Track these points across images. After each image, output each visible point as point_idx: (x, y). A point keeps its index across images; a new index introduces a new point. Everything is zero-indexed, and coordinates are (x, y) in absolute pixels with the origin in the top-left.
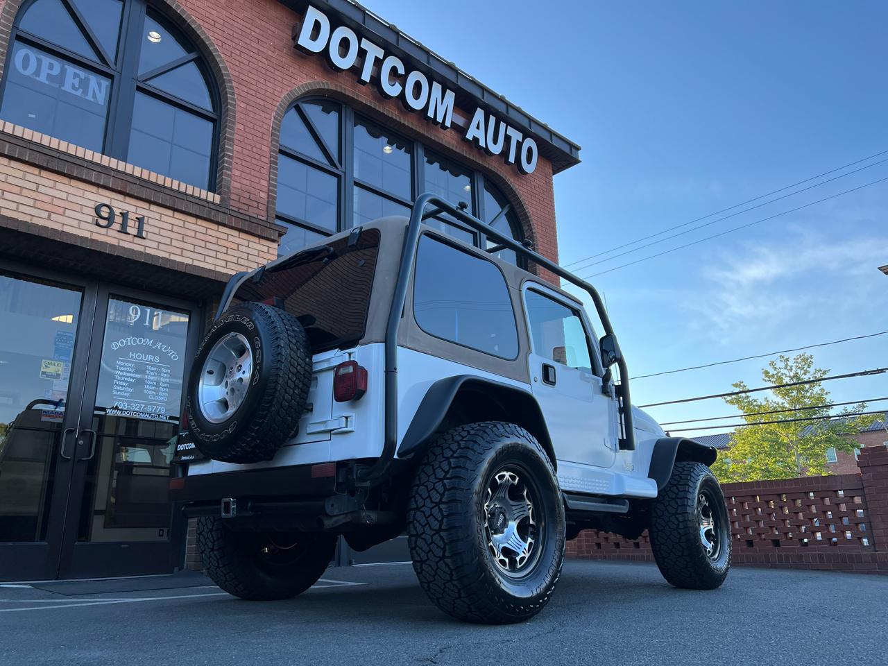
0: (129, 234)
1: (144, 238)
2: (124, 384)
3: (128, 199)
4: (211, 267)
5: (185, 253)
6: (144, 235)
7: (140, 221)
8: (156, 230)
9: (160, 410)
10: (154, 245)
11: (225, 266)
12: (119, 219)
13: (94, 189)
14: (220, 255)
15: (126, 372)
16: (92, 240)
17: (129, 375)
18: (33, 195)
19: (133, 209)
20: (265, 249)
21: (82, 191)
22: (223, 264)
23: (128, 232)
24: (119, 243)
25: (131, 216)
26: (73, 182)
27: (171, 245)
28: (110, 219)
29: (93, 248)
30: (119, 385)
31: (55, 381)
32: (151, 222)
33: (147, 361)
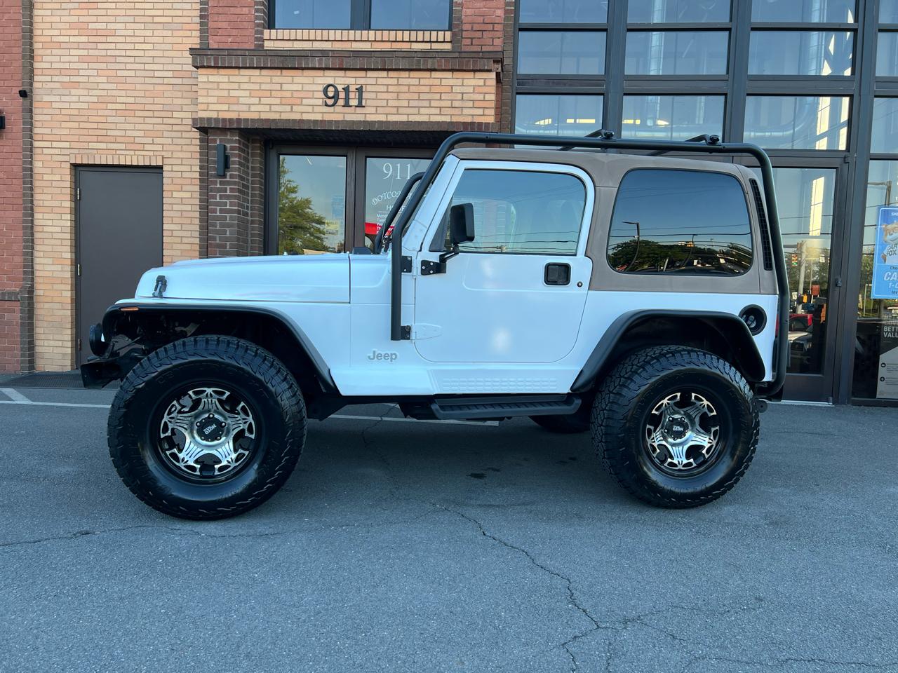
0: (352, 106)
1: (364, 107)
3: (349, 73)
4: (425, 119)
5: (401, 111)
6: (363, 104)
7: (360, 90)
8: (373, 96)
10: (373, 111)
11: (439, 113)
12: (342, 95)
13: (320, 73)
14: (434, 104)
16: (322, 122)
18: (279, 94)
19: (352, 81)
20: (481, 82)
21: (311, 79)
22: (438, 111)
23: (351, 104)
24: (343, 117)
25: (352, 88)
26: (306, 73)
27: (387, 106)
28: (336, 97)
29: (322, 129)
31: (334, 236)
32: (369, 88)
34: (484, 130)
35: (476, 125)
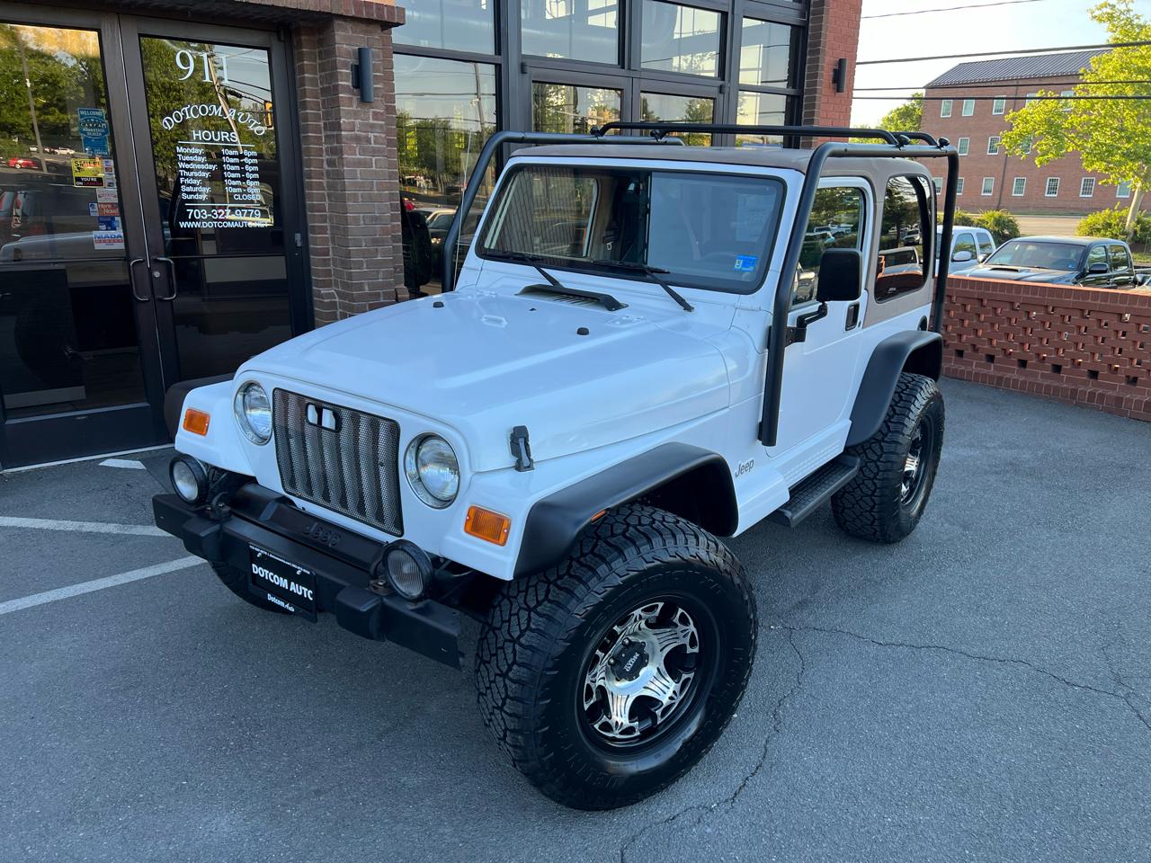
2: (195, 182)
9: (254, 214)
15: (194, 162)
17: (199, 166)
30: (189, 185)
31: (99, 190)
33: (220, 141)
34: (386, 18)
35: (374, 7)
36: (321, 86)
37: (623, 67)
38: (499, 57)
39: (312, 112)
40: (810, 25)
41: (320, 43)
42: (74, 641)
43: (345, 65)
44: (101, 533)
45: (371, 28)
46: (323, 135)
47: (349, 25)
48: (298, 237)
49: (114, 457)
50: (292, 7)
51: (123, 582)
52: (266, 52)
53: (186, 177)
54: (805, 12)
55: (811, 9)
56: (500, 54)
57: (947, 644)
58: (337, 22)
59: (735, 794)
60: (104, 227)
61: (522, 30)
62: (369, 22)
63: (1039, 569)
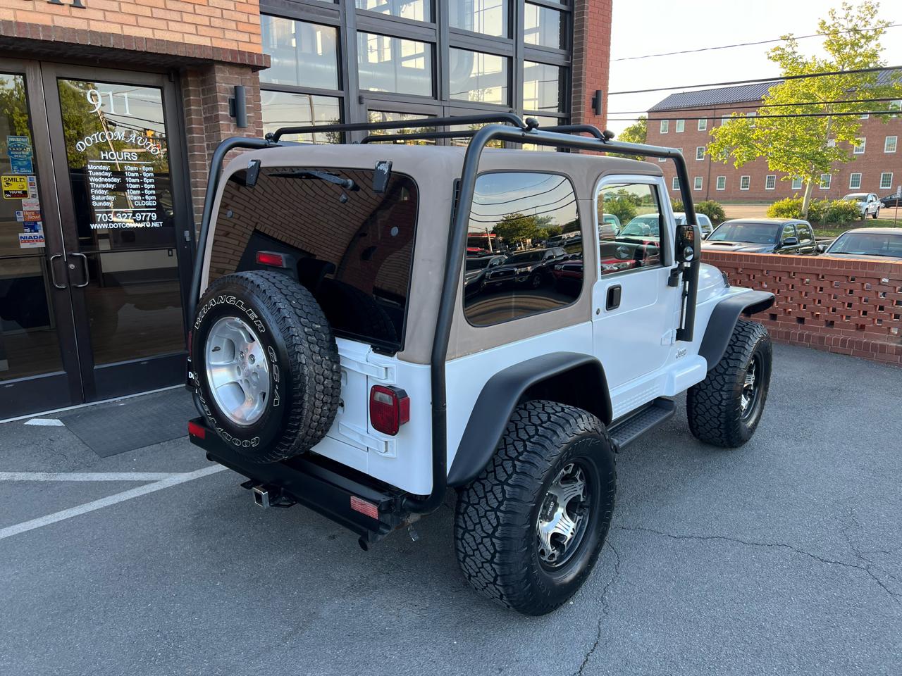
0: (63, 4)
1: (84, 8)
4: (177, 38)
5: (142, 21)
6: (83, 4)
9: (151, 217)
10: (100, 15)
11: (194, 32)
14: (187, 18)
15: (102, 177)
16: (19, 24)
17: (106, 180)
22: (192, 29)
23: (62, 2)
24: (53, 21)
27: (120, 11)
29: (21, 37)
30: (98, 195)
31: (24, 201)
33: (123, 160)
34: (256, 63)
35: (247, 55)
36: (204, 116)
37: (436, 99)
38: (341, 92)
39: (198, 136)
40: (574, 66)
41: (203, 82)
42: (16, 574)
43: (224, 99)
44: (30, 481)
45: (244, 70)
46: (206, 154)
47: (226, 69)
48: (187, 233)
49: (37, 417)
50: (182, 55)
51: (53, 521)
52: (159, 90)
53: (95, 189)
54: (569, 56)
55: (574, 54)
56: (342, 90)
57: (726, 534)
58: (217, 67)
59: (581, 668)
60: (28, 230)
61: (359, 71)
62: (242, 66)
63: (785, 471)
